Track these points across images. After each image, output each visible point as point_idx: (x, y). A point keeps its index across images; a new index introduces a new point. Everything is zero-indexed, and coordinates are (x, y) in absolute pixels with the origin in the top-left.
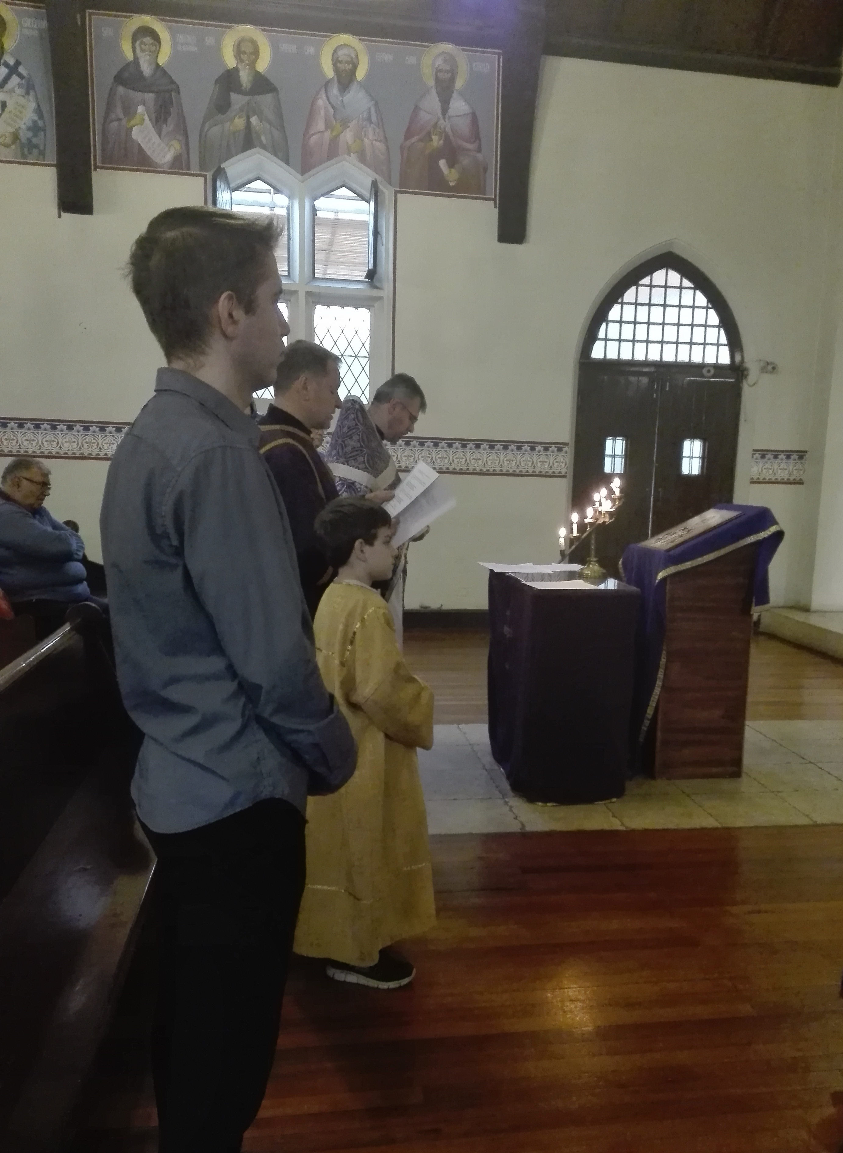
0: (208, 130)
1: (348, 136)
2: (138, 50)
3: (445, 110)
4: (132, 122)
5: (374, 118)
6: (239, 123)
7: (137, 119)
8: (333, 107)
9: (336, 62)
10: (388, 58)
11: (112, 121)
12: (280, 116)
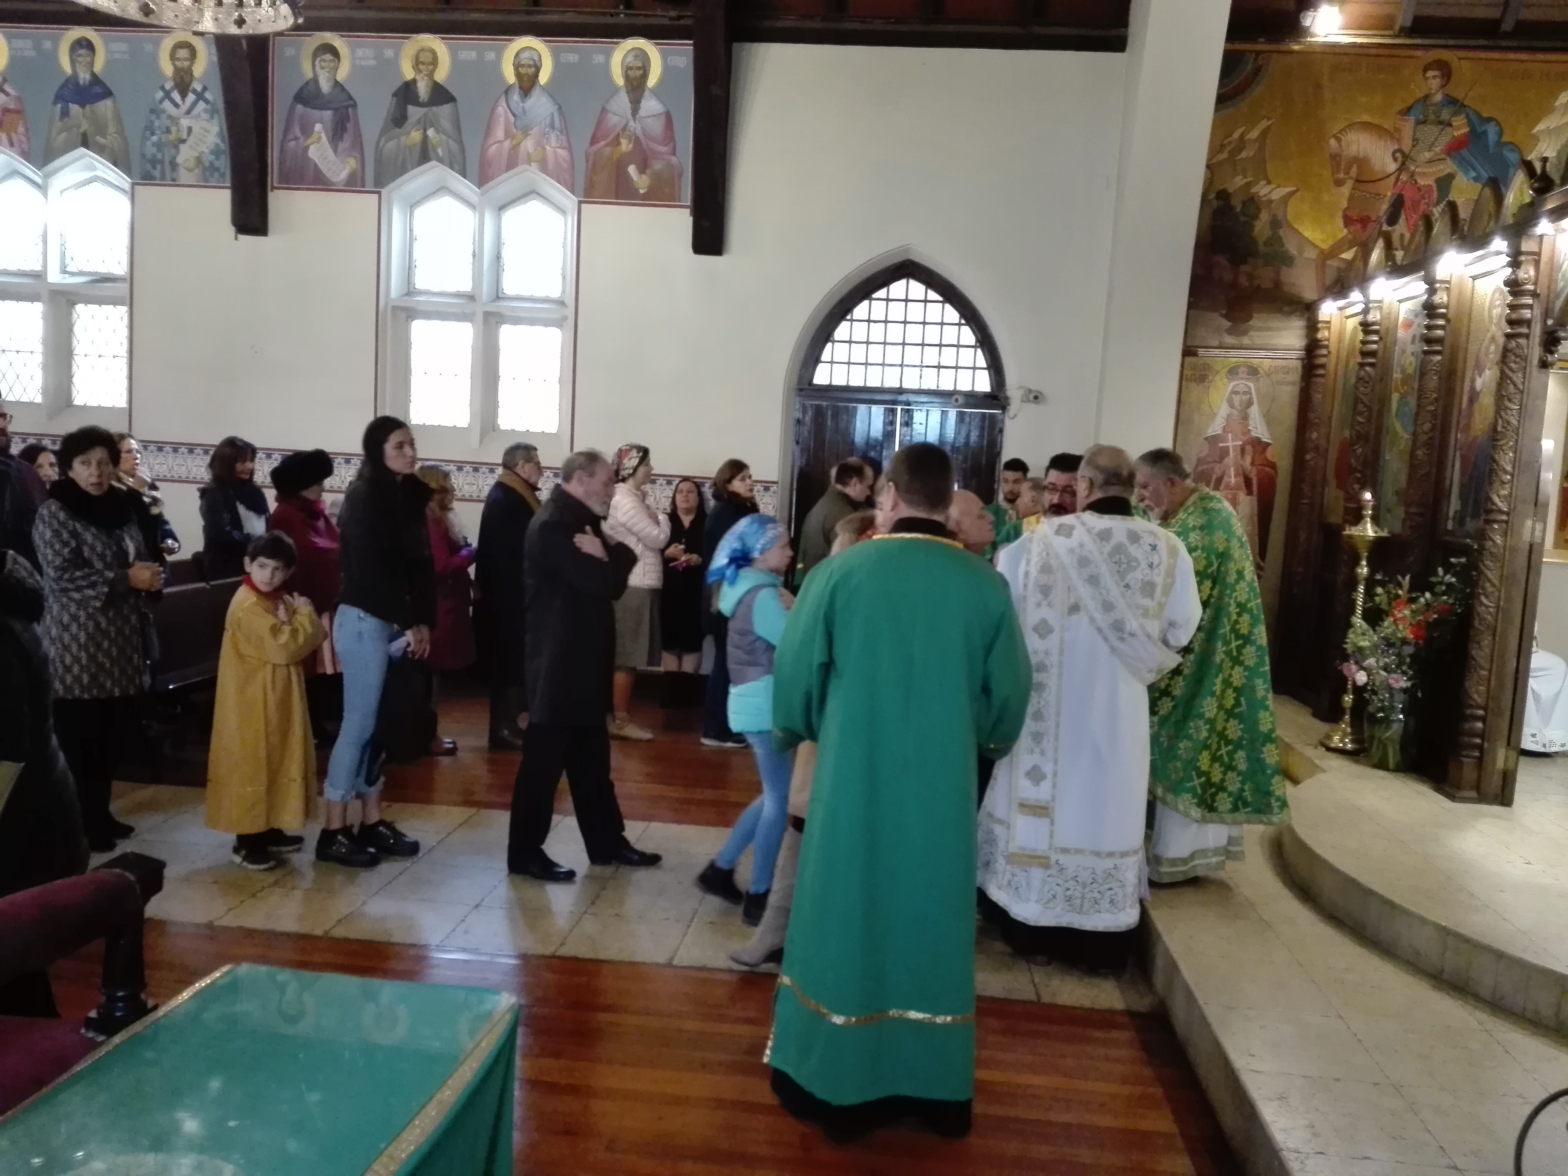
0: (384, 145)
1: (528, 145)
2: (318, 68)
3: (635, 110)
4: (309, 141)
5: (557, 124)
6: (416, 136)
7: (315, 137)
8: (514, 115)
9: (517, 66)
10: (573, 58)
11: (290, 140)
12: (458, 126)
